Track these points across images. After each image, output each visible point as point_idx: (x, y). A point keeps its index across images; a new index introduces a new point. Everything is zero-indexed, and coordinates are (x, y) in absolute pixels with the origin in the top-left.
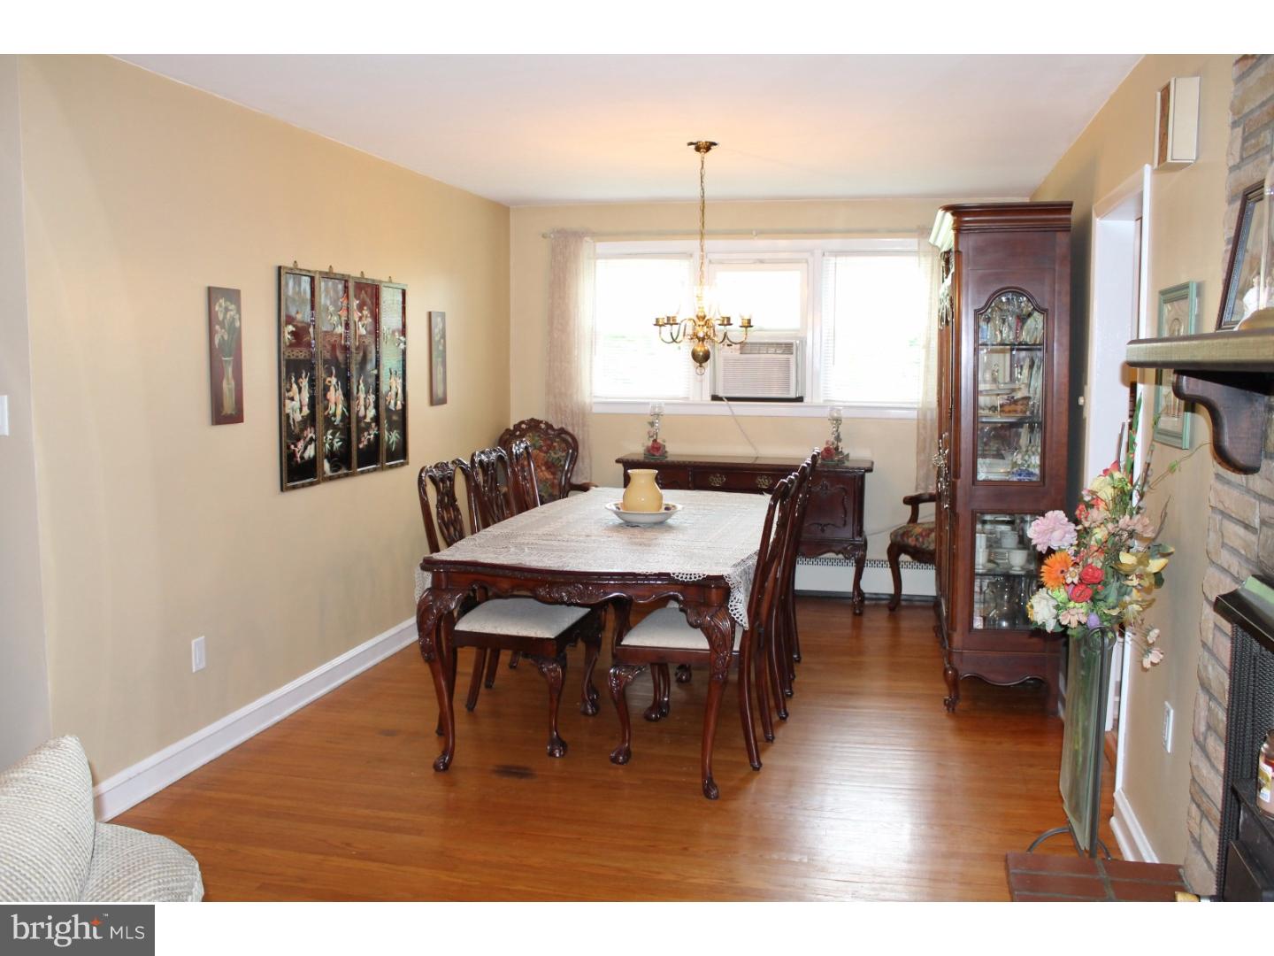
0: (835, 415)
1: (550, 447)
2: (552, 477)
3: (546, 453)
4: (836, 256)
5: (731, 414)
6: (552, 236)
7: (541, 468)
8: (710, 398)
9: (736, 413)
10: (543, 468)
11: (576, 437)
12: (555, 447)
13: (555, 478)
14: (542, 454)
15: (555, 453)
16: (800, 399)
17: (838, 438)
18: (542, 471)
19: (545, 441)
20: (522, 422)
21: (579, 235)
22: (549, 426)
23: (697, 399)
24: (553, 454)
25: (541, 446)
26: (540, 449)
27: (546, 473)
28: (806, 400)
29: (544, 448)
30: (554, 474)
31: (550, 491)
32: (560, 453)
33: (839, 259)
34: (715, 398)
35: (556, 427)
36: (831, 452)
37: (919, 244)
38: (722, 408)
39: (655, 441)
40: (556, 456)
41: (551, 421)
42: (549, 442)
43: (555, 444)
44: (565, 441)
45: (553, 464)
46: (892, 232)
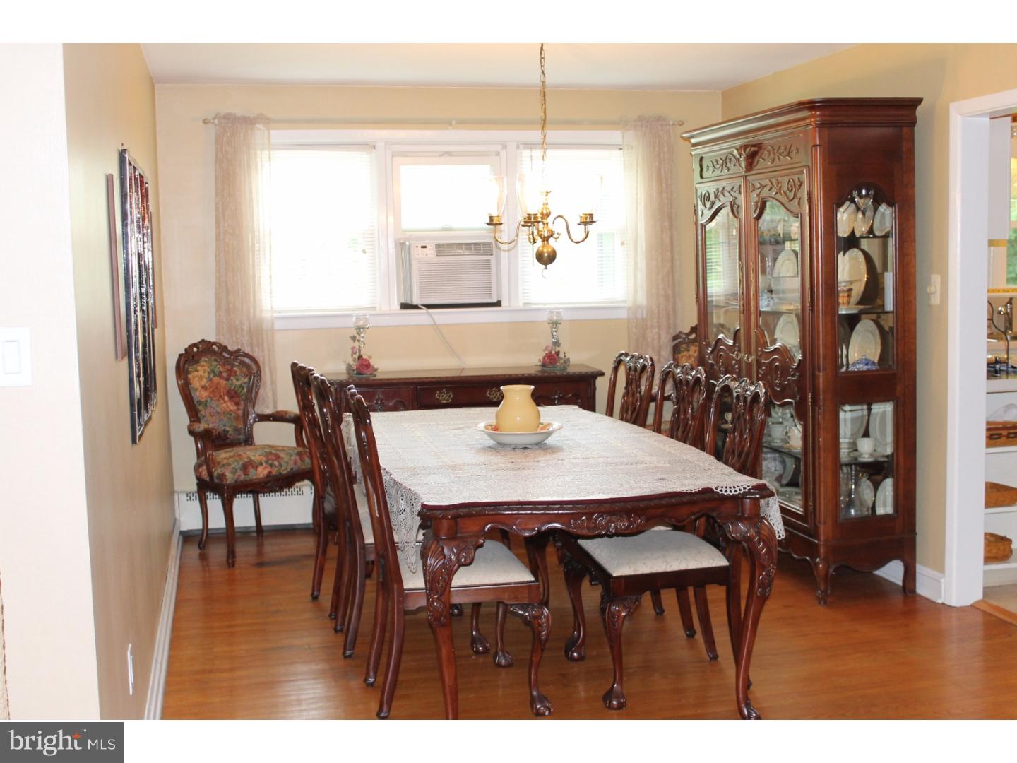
0: (555, 318)
1: (231, 373)
2: (235, 408)
3: (227, 379)
4: (531, 149)
5: (433, 323)
6: (216, 121)
7: (224, 399)
8: (399, 307)
9: (437, 323)
10: (226, 398)
11: (257, 360)
12: (236, 372)
13: (238, 409)
14: (225, 382)
15: (237, 380)
16: (498, 304)
17: (557, 344)
18: (225, 402)
19: (224, 365)
20: (195, 345)
21: (249, 122)
22: (225, 348)
23: (385, 309)
24: (234, 381)
25: (221, 372)
26: (220, 375)
27: (229, 404)
28: (503, 304)
29: (225, 375)
30: (237, 404)
31: (235, 424)
32: (242, 379)
33: (534, 151)
34: (405, 306)
35: (230, 348)
36: (552, 358)
37: (623, 137)
38: (420, 317)
39: (360, 357)
40: (239, 383)
41: (225, 342)
42: (229, 367)
43: (236, 369)
44: (243, 364)
45: (236, 392)
46: (597, 124)
